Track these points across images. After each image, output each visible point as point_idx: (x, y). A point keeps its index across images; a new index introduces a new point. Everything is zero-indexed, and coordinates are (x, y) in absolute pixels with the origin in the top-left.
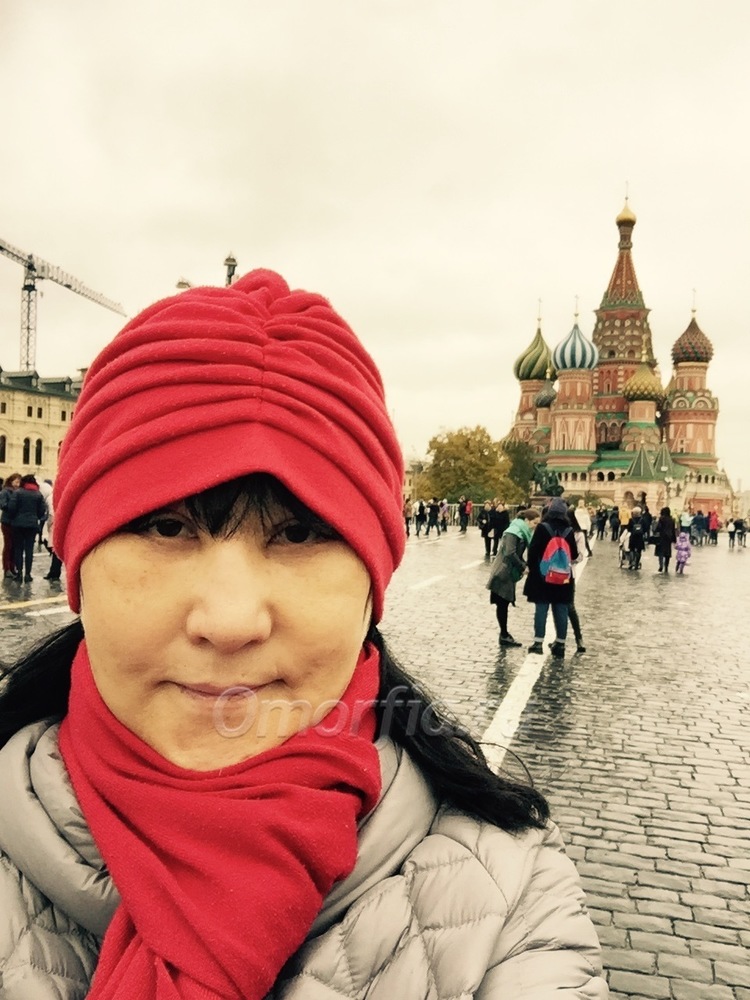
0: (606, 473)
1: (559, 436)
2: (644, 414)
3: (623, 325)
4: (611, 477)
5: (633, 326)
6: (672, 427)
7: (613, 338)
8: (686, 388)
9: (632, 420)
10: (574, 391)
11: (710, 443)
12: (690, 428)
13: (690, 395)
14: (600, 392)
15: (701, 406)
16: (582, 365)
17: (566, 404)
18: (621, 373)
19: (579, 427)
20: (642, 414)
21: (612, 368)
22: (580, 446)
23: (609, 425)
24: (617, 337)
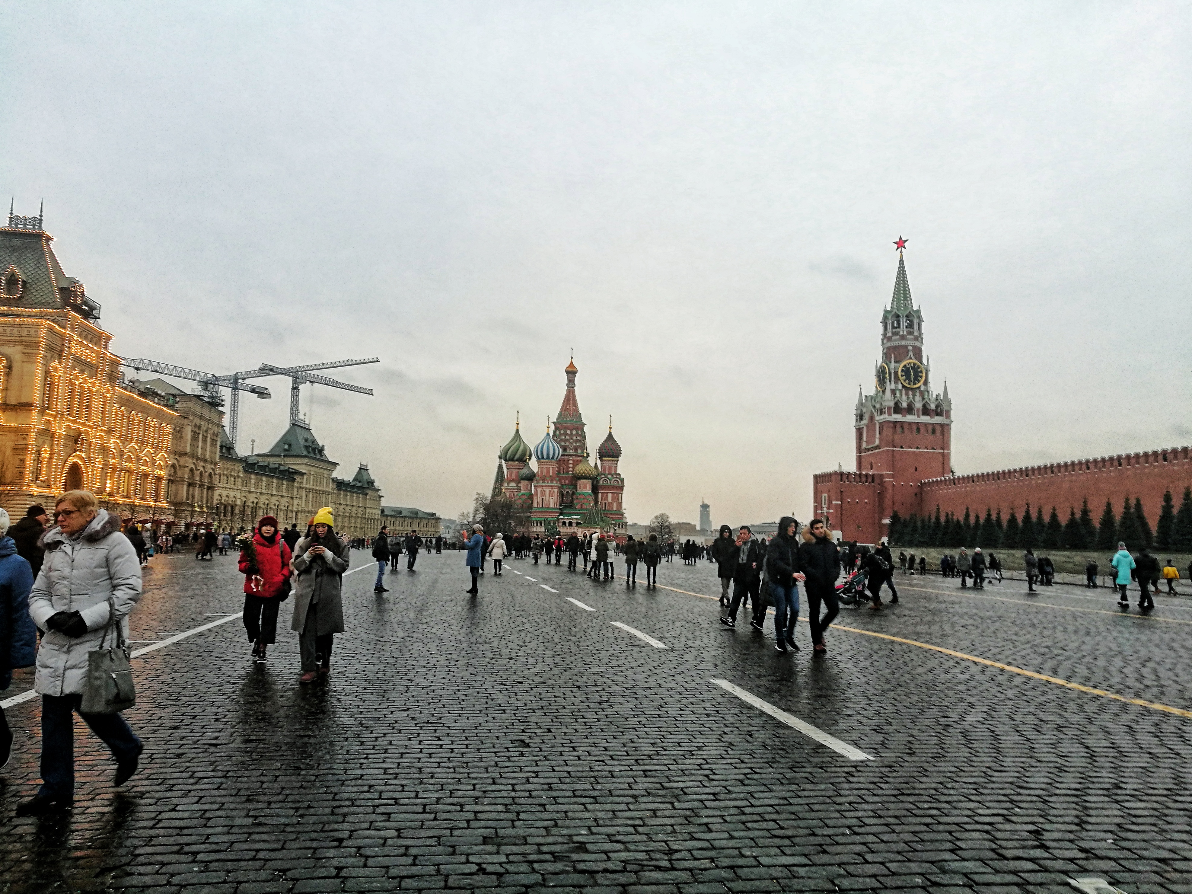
0: (567, 521)
1: (540, 500)
2: (585, 488)
3: (571, 433)
4: (570, 524)
5: (577, 434)
6: (600, 495)
7: (566, 440)
8: (607, 472)
9: (579, 491)
10: (548, 472)
11: (620, 505)
12: (610, 495)
13: (609, 476)
14: (559, 472)
15: (616, 484)
16: (553, 458)
17: (544, 480)
18: (571, 462)
19: (551, 494)
20: (585, 487)
21: (566, 458)
22: (552, 506)
23: (565, 493)
24: (567, 440)
